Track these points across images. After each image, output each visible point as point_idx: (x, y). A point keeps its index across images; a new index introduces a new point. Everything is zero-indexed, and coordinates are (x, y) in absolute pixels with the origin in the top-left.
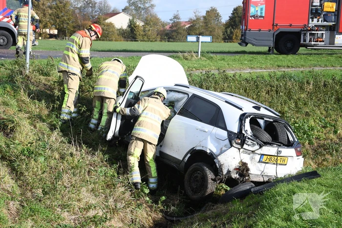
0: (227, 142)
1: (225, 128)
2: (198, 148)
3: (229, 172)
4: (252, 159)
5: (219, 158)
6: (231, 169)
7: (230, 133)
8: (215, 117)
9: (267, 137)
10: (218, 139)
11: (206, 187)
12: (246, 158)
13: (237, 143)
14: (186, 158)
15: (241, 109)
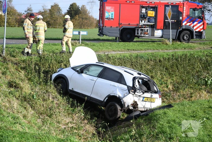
0: (127, 91)
1: (126, 84)
2: (112, 95)
3: (128, 106)
4: (139, 99)
5: (123, 99)
6: (130, 104)
7: (128, 87)
8: (120, 79)
9: (145, 88)
10: (122, 90)
11: (117, 114)
12: (136, 99)
13: (132, 92)
14: (106, 100)
15: (133, 75)
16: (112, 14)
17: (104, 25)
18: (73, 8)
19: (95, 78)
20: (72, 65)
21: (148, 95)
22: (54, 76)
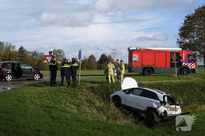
0: (160, 104)
1: (158, 100)
2: (150, 107)
3: (161, 113)
4: (168, 109)
5: (158, 109)
6: (162, 113)
7: (161, 101)
8: (155, 97)
9: (171, 102)
10: (156, 103)
11: (154, 119)
12: (166, 109)
13: (163, 105)
14: (146, 110)
15: (163, 94)
16: (137, 59)
17: (133, 66)
18: (103, 57)
19: (139, 97)
20: (123, 89)
21: (173, 106)
22: (112, 96)
